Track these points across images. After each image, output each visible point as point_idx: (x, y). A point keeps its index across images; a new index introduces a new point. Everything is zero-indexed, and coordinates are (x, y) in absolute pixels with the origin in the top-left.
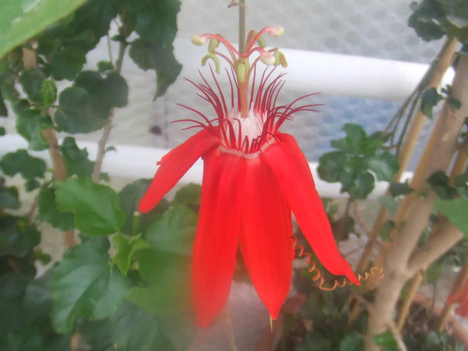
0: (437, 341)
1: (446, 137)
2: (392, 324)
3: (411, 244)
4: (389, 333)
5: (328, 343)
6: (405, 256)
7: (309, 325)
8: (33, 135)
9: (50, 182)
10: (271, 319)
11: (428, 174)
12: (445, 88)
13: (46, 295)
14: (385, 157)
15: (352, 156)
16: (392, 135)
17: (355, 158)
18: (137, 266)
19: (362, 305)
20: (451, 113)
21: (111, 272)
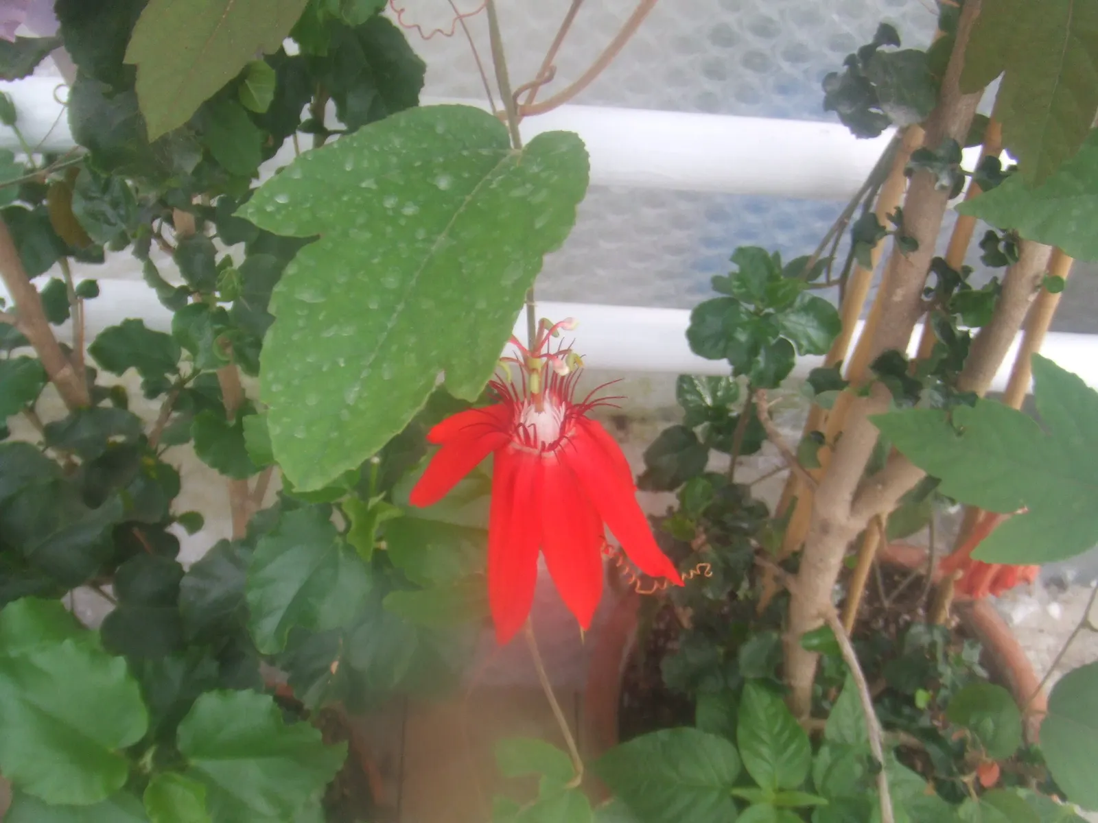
0: (925, 640)
1: (899, 295)
2: (834, 612)
3: (853, 471)
4: (826, 629)
5: (721, 650)
6: (846, 495)
7: (686, 616)
8: (201, 344)
9: (189, 379)
10: (582, 630)
11: (874, 355)
12: (893, 212)
13: (216, 592)
14: (815, 308)
15: (751, 308)
16: (827, 263)
17: (757, 313)
18: (383, 545)
19: (777, 579)
20: (903, 257)
21: (341, 554)
